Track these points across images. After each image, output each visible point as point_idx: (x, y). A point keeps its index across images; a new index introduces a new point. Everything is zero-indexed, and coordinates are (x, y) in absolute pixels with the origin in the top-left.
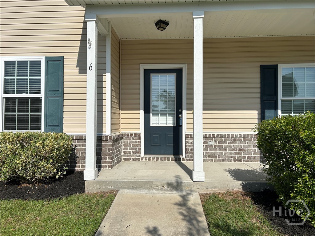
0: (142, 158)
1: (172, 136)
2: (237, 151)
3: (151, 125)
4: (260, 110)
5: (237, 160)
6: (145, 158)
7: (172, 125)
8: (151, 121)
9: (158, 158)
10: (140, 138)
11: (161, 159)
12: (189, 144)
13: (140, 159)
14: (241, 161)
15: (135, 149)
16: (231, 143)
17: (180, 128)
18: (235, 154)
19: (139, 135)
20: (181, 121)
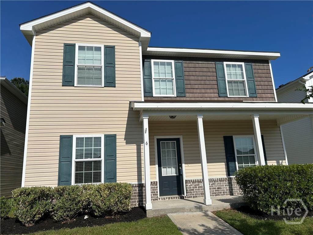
0: (159, 199)
1: (176, 182)
2: (217, 189)
3: (163, 175)
4: (226, 163)
5: (217, 195)
6: (161, 198)
7: (176, 175)
8: (162, 172)
9: (170, 198)
10: (157, 185)
11: (172, 198)
12: (188, 187)
13: (158, 199)
14: (219, 195)
15: (155, 192)
16: (213, 184)
17: (181, 176)
18: (216, 191)
19: (157, 182)
20: (181, 172)
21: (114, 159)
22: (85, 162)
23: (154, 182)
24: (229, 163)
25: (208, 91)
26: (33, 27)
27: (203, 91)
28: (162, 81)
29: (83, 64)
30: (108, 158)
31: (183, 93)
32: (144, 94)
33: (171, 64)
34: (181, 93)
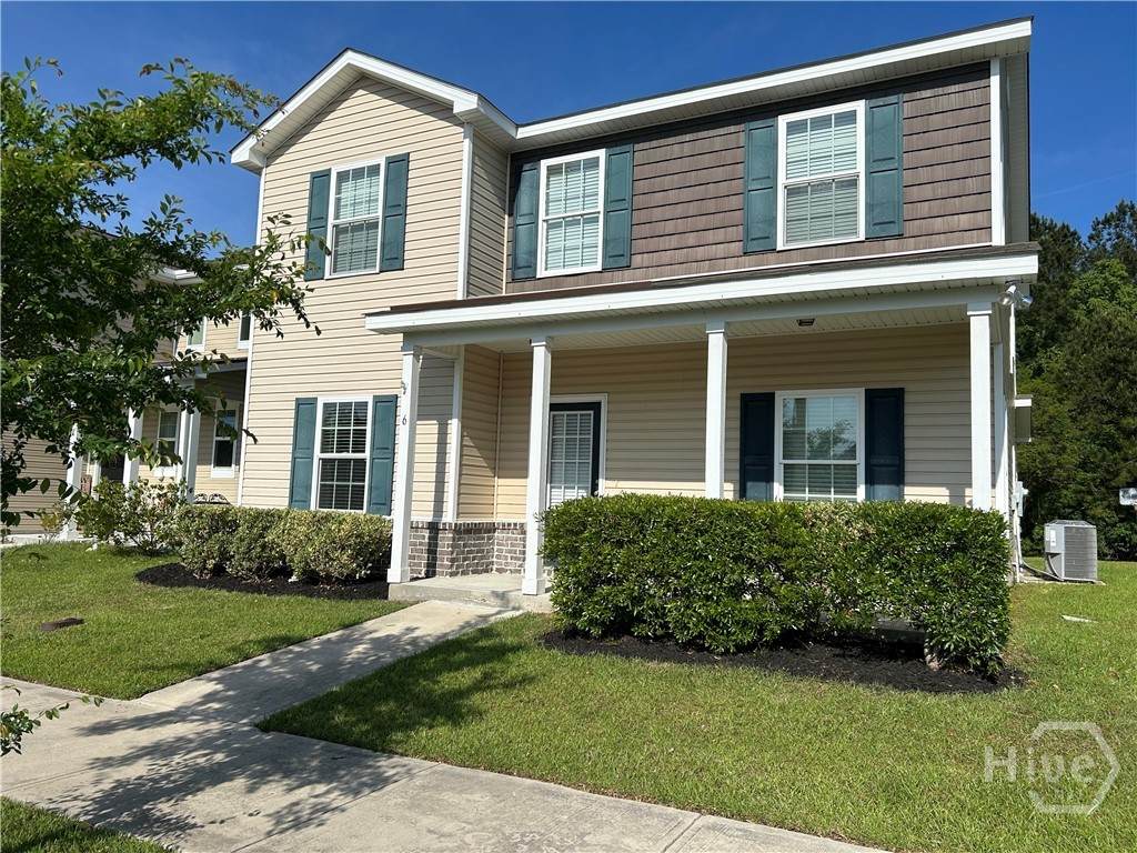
4: (738, 484)
10: (523, 533)
21: (390, 456)
22: (340, 460)
23: (515, 525)
24: (749, 484)
25: (710, 236)
26: (253, 150)
27: (691, 239)
28: (568, 224)
29: (347, 218)
30: (378, 453)
31: (622, 255)
32: (513, 274)
33: (594, 163)
34: (618, 256)
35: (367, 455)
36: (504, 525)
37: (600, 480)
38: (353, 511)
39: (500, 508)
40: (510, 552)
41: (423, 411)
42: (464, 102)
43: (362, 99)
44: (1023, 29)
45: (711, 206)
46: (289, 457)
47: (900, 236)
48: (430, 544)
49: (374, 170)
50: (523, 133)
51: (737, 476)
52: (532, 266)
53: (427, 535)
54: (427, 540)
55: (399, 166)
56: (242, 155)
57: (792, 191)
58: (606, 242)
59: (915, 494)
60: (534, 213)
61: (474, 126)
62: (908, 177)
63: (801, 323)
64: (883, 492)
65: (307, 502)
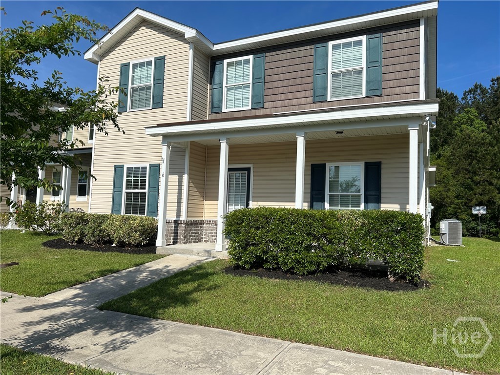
4: (309, 203)
21: (156, 191)
22: (134, 193)
23: (213, 221)
24: (314, 203)
25: (299, 95)
26: (94, 53)
27: (290, 96)
28: (236, 88)
29: (137, 84)
30: (152, 190)
31: (260, 103)
32: (212, 110)
33: (248, 61)
34: (258, 102)
35: (146, 190)
36: (208, 221)
37: (250, 202)
38: (140, 215)
39: (206, 214)
40: (210, 233)
41: (171, 171)
42: (190, 33)
43: (144, 31)
44: (434, 5)
45: (299, 81)
46: (112, 191)
47: (381, 95)
48: (175, 230)
49: (149, 63)
50: (216, 47)
51: (309, 200)
52: (220, 107)
53: (173, 226)
54: (173, 228)
55: (160, 61)
56: (89, 55)
57: (334, 75)
58: (253, 97)
59: (385, 207)
60: (221, 84)
61: (194, 44)
62: (384, 69)
63: (338, 133)
64: (372, 206)
65: (119, 211)
